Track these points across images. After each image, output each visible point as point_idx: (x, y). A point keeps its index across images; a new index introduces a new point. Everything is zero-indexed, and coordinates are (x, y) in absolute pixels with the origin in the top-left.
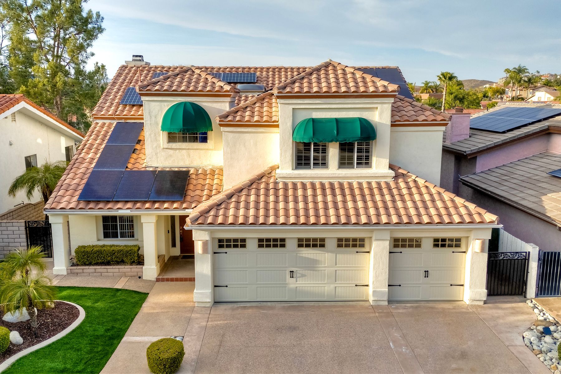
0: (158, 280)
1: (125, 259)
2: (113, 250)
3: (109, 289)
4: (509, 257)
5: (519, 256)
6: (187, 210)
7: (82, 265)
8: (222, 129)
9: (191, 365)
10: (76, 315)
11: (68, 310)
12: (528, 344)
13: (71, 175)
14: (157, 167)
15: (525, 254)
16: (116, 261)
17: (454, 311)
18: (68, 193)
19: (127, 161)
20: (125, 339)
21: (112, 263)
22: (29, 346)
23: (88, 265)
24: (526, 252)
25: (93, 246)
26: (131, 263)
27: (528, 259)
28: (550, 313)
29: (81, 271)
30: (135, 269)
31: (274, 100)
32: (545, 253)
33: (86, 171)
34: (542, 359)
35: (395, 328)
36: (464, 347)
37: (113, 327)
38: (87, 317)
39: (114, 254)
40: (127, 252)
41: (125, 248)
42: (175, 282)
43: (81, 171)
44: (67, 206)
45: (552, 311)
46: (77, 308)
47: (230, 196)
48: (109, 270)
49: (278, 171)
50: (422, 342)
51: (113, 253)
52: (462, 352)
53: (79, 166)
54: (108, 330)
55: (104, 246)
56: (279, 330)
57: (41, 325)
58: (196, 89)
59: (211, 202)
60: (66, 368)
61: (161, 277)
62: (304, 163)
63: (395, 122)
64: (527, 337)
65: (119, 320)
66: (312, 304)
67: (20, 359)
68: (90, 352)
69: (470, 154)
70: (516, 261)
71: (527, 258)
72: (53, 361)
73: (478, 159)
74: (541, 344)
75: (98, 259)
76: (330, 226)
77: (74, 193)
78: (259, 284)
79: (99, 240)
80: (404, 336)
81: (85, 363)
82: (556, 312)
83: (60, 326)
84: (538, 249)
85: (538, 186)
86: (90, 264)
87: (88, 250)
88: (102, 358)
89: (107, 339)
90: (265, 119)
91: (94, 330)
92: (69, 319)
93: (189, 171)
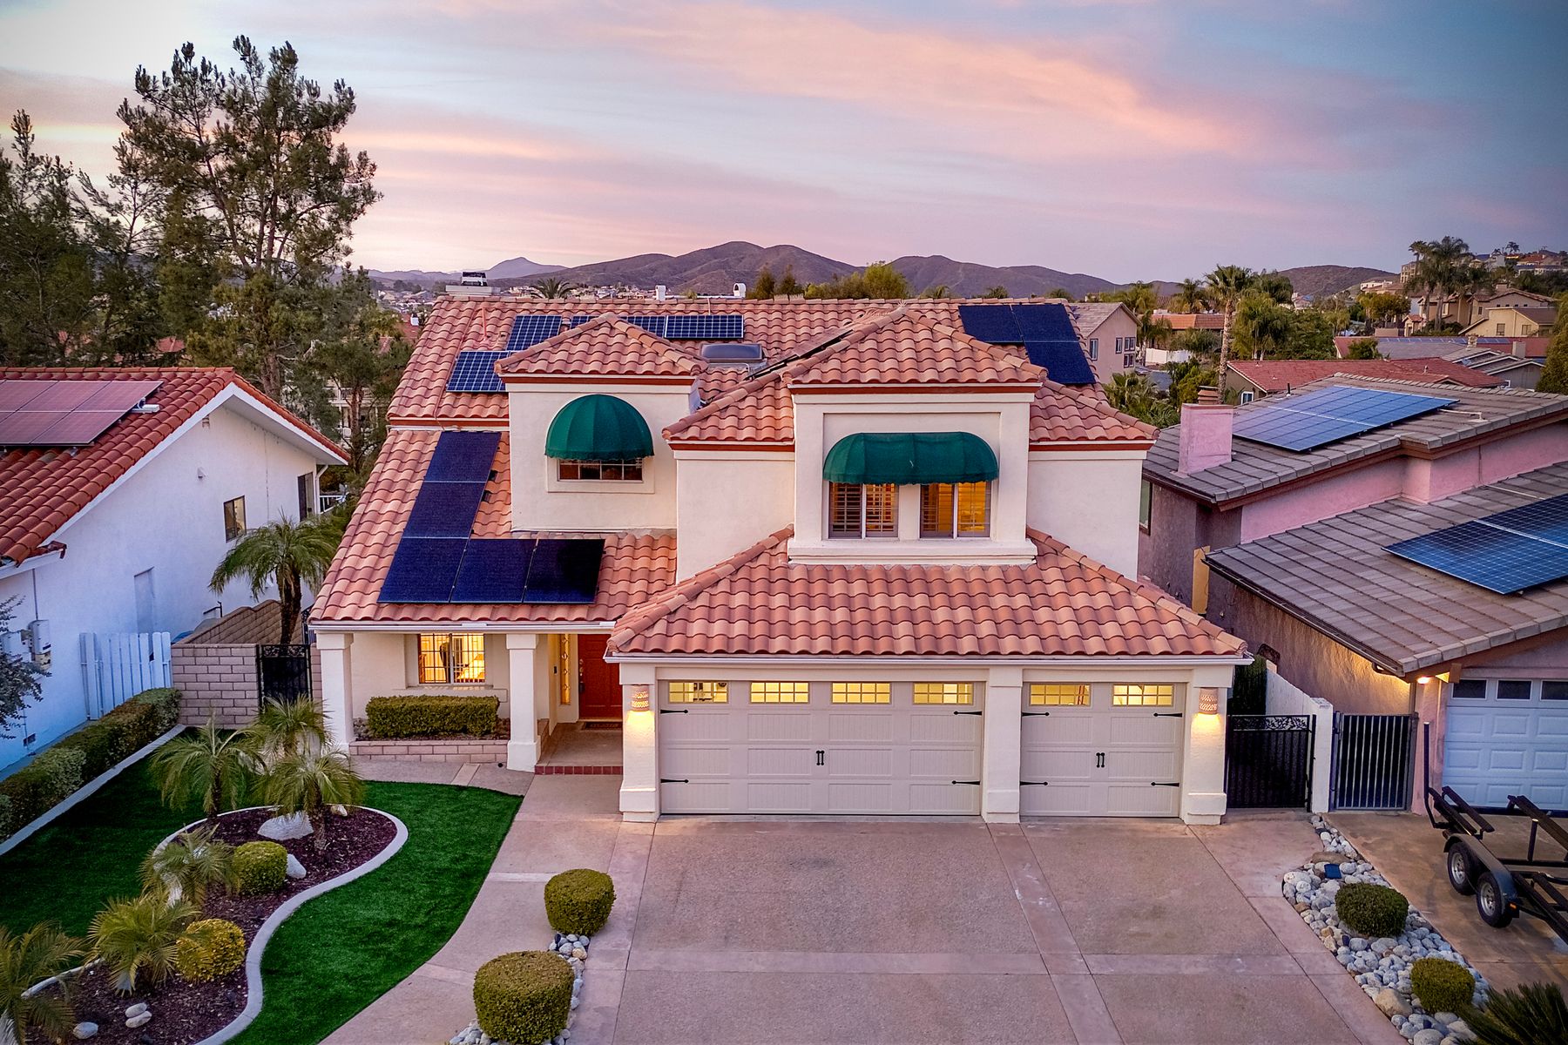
0: (539, 770)
1: (469, 726)
2: (446, 707)
3: (442, 785)
4: (1273, 725)
5: (1293, 723)
6: (602, 623)
7: (379, 738)
8: (677, 454)
9: (627, 922)
10: (391, 833)
11: (374, 822)
12: (1291, 895)
13: (355, 549)
14: (536, 533)
15: (1305, 719)
16: (451, 730)
17: (1155, 835)
18: (355, 586)
19: (471, 519)
20: (490, 876)
21: (442, 733)
22: (318, 882)
23: (391, 738)
24: (1308, 716)
25: (403, 699)
26: (483, 735)
27: (1313, 732)
28: (1351, 839)
29: (378, 750)
30: (490, 746)
31: (783, 393)
32: (1347, 718)
33: (386, 540)
34: (1307, 919)
35: (1028, 865)
36: (1160, 898)
37: (465, 856)
38: (412, 835)
39: (449, 714)
40: (476, 710)
41: (469, 701)
42: (574, 776)
43: (375, 539)
44: (356, 613)
45: (1356, 837)
46: (389, 820)
47: (693, 596)
48: (437, 750)
49: (792, 543)
50: (1079, 890)
51: (444, 713)
52: (1155, 907)
53: (371, 528)
54: (457, 860)
55: (424, 698)
56: (794, 865)
57: (332, 845)
58: (620, 369)
59: (652, 608)
60: (395, 920)
61: (544, 765)
62: (848, 527)
63: (1039, 441)
64: (1289, 881)
65: (473, 843)
66: (863, 820)
67: (309, 902)
68: (432, 896)
69: (1225, 503)
70: (1288, 734)
71: (1311, 729)
72: (367, 906)
73: (1244, 512)
74: (1315, 894)
75: (415, 727)
76: (899, 657)
77: (366, 586)
78: (752, 778)
79: (408, 687)
80: (1045, 880)
81: (427, 914)
82: (1363, 840)
83: (366, 849)
84: (1330, 711)
85: (1358, 577)
86: (397, 736)
87: (395, 705)
88: (456, 907)
89: (457, 874)
90: (765, 433)
91: (432, 860)
92: (379, 837)
93: (603, 541)
